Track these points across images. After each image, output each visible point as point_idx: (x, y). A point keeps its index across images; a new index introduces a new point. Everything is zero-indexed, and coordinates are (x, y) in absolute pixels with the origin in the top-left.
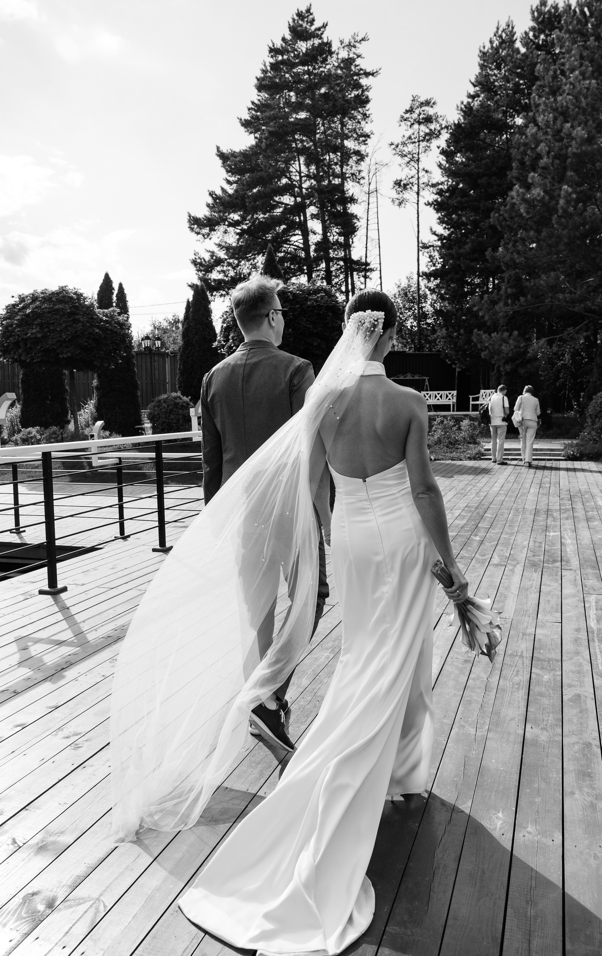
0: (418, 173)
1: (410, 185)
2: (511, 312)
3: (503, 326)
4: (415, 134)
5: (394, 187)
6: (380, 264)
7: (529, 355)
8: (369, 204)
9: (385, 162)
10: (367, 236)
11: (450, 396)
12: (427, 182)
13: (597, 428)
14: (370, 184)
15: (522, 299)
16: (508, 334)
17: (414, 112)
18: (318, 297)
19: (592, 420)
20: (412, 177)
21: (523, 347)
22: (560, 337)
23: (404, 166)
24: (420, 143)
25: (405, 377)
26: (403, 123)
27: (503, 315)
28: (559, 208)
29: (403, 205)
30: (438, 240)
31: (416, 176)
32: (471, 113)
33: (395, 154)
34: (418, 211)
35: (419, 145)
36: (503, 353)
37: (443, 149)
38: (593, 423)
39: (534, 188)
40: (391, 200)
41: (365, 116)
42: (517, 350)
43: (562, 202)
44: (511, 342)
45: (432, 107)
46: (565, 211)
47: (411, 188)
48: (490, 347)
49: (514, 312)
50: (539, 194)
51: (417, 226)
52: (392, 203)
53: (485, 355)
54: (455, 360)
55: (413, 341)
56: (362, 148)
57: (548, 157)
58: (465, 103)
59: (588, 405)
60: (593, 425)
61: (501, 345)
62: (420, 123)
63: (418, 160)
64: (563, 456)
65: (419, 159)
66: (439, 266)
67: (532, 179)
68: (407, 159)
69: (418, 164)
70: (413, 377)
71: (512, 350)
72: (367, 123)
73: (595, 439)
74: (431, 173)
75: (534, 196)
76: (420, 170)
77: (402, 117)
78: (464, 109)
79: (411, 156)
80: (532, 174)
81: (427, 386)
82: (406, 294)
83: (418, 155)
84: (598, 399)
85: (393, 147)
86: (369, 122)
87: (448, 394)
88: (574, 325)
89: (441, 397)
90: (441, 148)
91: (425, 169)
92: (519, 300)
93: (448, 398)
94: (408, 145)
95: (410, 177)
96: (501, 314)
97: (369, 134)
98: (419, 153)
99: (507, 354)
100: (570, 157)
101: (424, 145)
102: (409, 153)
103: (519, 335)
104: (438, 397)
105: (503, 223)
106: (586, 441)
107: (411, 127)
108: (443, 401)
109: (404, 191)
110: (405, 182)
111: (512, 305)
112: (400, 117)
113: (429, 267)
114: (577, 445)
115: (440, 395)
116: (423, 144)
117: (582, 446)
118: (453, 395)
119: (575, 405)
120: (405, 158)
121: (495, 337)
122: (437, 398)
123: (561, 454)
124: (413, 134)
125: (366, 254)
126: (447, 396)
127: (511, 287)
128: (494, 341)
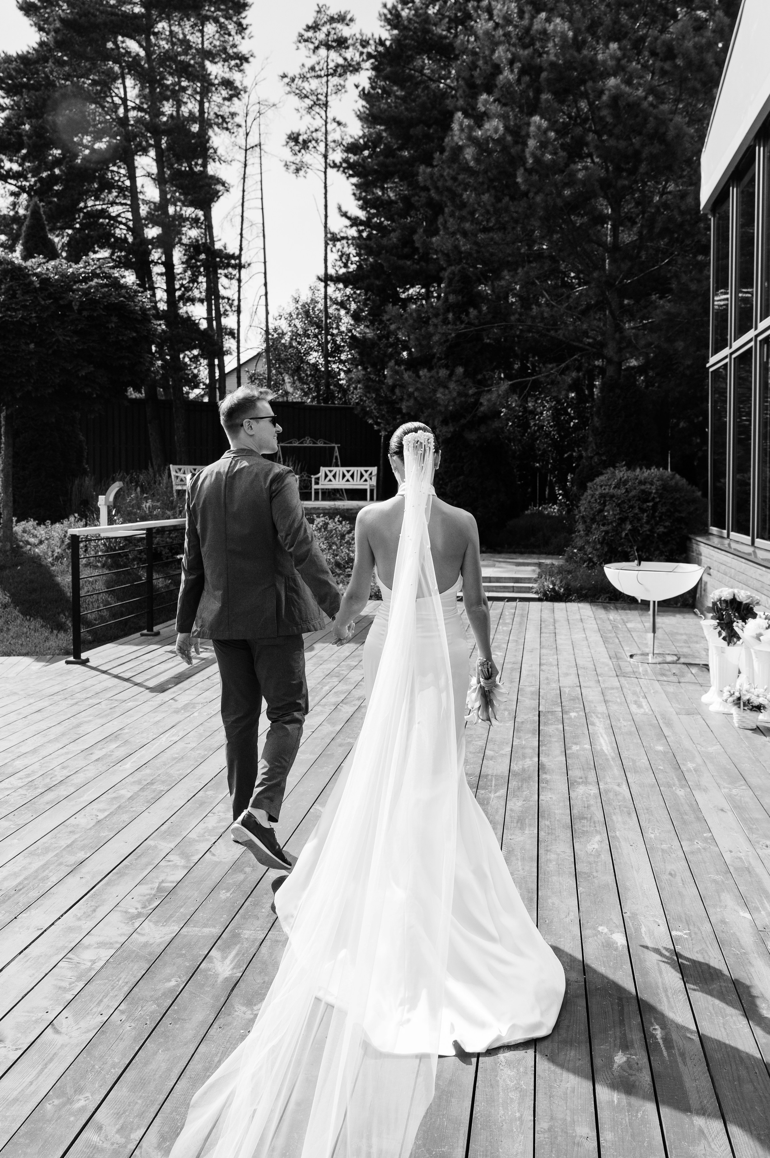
0: (326, 125)
1: (313, 142)
2: (453, 335)
3: (440, 359)
4: (321, 64)
5: (288, 142)
6: (265, 263)
7: (482, 409)
8: (245, 165)
9: (271, 101)
10: (242, 216)
11: (366, 476)
12: (340, 140)
13: (594, 542)
14: (247, 134)
15: (473, 312)
16: (448, 372)
17: (320, 30)
18: (90, 287)
19: (586, 527)
20: (316, 130)
21: (473, 395)
22: (533, 380)
23: (304, 112)
24: (330, 77)
25: (302, 443)
26: (302, 45)
27: (440, 339)
28: (528, 155)
29: (302, 173)
30: (351, 226)
31: (323, 129)
32: (399, 22)
33: (289, 93)
34: (325, 183)
35: (327, 81)
36: (439, 405)
37: (364, 89)
38: (588, 531)
39: (488, 121)
40: (284, 163)
41: (241, 28)
42: (463, 399)
43: (532, 143)
44: (452, 385)
45: (348, 25)
46: (538, 160)
47: (315, 147)
48: (416, 394)
49: (458, 336)
50: (496, 130)
51: (323, 207)
52: (285, 169)
53: (408, 407)
54: (377, 418)
55: (317, 386)
56: (236, 77)
57: (512, 71)
58: (389, 6)
59: (580, 500)
60: (587, 535)
61: (435, 391)
62: (329, 47)
63: (326, 105)
64: (536, 593)
65: (327, 102)
66: (352, 267)
67: (484, 105)
68: (308, 102)
69: (326, 111)
70: (314, 443)
71: (454, 400)
72: (243, 38)
73: (590, 560)
74: (345, 126)
75: (489, 133)
76: (329, 120)
77: (301, 36)
78: (389, 16)
79: (315, 98)
80: (484, 96)
81: (336, 457)
82: (307, 313)
83: (326, 96)
84: (596, 490)
85: (286, 80)
86: (246, 37)
87: (364, 473)
88: (559, 360)
89: (352, 476)
90: (360, 88)
91: (337, 119)
92: (468, 314)
93: (363, 479)
94: (310, 79)
95: (313, 130)
96: (436, 338)
97: (247, 56)
98: (327, 94)
99: (446, 406)
100: (545, 70)
101: (335, 83)
102: (312, 92)
103: (466, 374)
104: (348, 476)
105: (440, 184)
106: (576, 562)
107: (314, 52)
108: (355, 483)
109: (303, 151)
110: (305, 137)
111: (455, 324)
112: (297, 35)
113: (337, 268)
114: (561, 570)
115: (351, 473)
116: (334, 80)
117: (569, 572)
118: (371, 474)
119: (560, 494)
120: (306, 100)
121: (425, 376)
122: (345, 479)
123: (532, 588)
124: (318, 63)
125: (241, 246)
126: (362, 476)
127: (454, 292)
128: (423, 384)
